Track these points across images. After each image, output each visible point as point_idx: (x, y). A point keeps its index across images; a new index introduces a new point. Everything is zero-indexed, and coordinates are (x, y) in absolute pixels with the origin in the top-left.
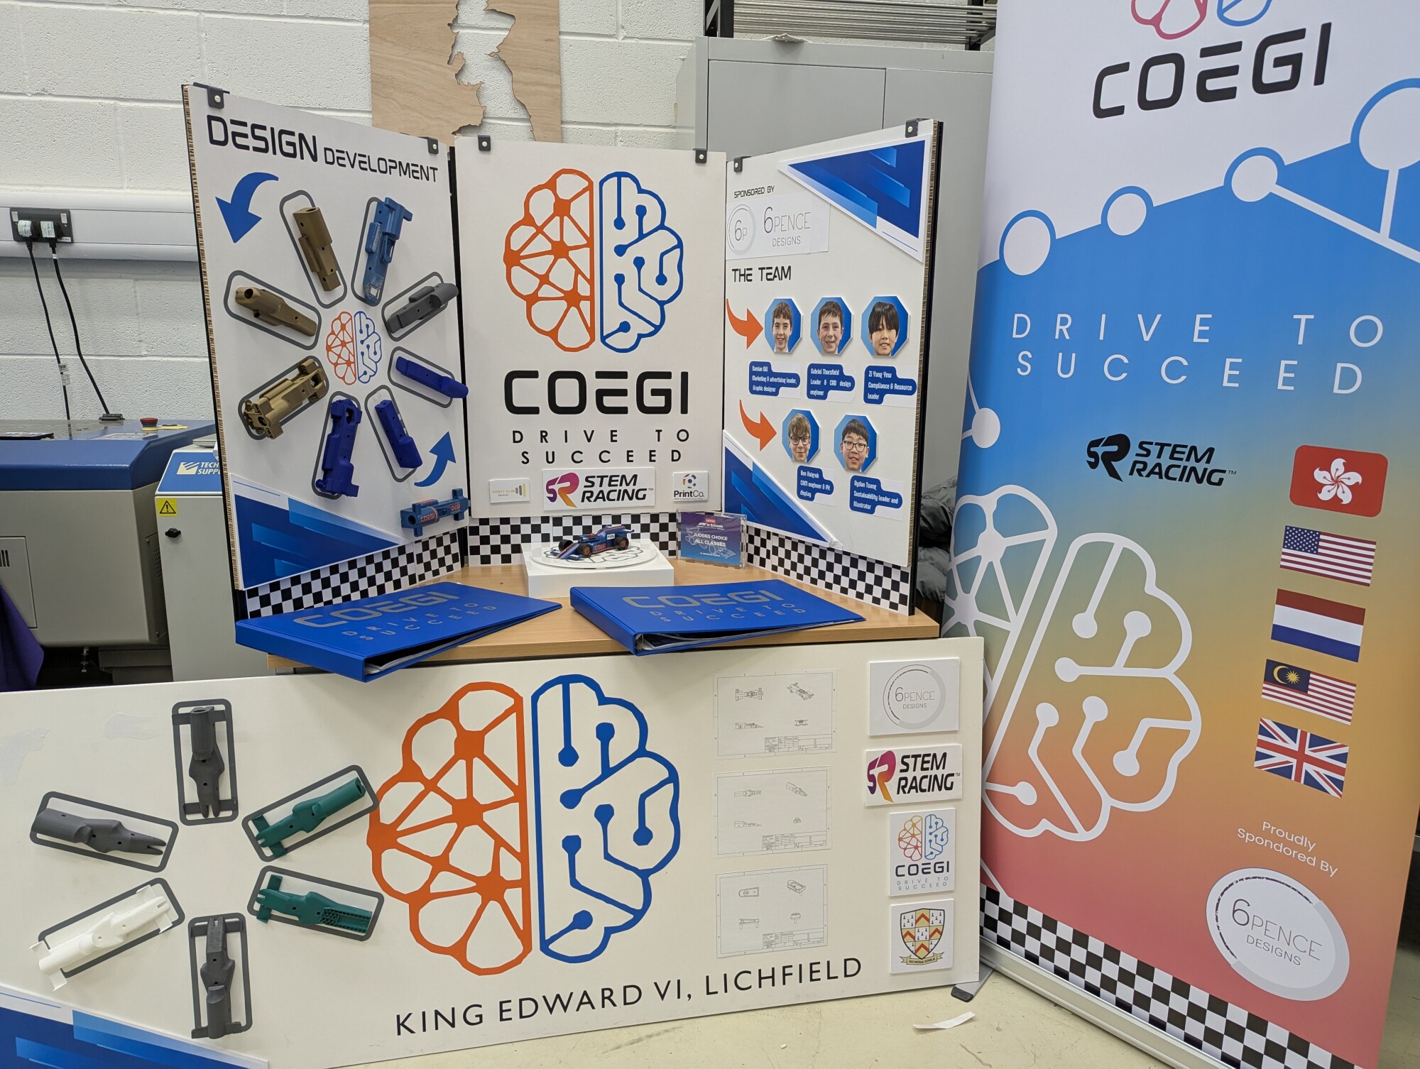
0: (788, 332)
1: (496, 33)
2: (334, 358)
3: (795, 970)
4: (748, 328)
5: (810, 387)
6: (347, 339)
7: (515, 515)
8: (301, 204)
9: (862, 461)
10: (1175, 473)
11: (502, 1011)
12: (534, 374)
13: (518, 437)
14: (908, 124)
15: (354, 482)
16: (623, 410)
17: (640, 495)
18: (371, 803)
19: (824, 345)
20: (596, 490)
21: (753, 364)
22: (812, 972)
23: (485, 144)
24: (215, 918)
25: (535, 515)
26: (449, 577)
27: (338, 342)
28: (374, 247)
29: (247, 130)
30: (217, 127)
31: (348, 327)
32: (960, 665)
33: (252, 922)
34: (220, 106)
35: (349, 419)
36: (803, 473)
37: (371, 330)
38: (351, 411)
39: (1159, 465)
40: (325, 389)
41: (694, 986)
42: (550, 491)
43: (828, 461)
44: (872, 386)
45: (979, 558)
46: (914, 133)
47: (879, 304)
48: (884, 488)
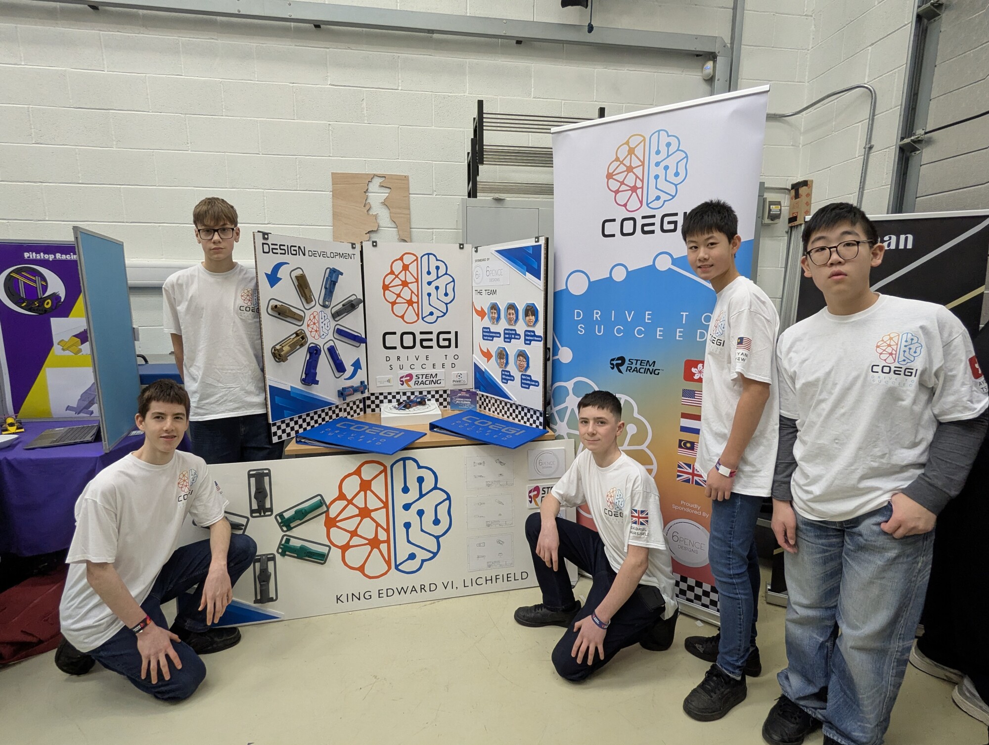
0: (496, 316)
1: (384, 194)
2: (310, 329)
3: (501, 577)
4: (481, 314)
5: (505, 338)
6: (316, 322)
7: (385, 391)
8: (299, 272)
9: (524, 368)
10: (642, 370)
11: (379, 594)
12: (394, 333)
13: (388, 359)
14: (536, 238)
15: (317, 379)
16: (431, 347)
17: (439, 382)
18: (325, 509)
19: (509, 321)
20: (420, 380)
21: (484, 328)
22: (508, 577)
23: (375, 244)
24: (264, 555)
25: (394, 391)
26: (358, 418)
27: (312, 323)
28: (328, 286)
29: (278, 247)
30: (266, 247)
31: (317, 317)
32: (565, 450)
33: (278, 557)
34: (267, 239)
35: (316, 354)
36: (503, 373)
37: (326, 318)
38: (316, 350)
39: (636, 368)
40: (306, 342)
41: (459, 583)
42: (401, 381)
43: (512, 368)
44: (527, 338)
45: (567, 407)
46: (538, 241)
47: (528, 306)
48: (533, 379)
